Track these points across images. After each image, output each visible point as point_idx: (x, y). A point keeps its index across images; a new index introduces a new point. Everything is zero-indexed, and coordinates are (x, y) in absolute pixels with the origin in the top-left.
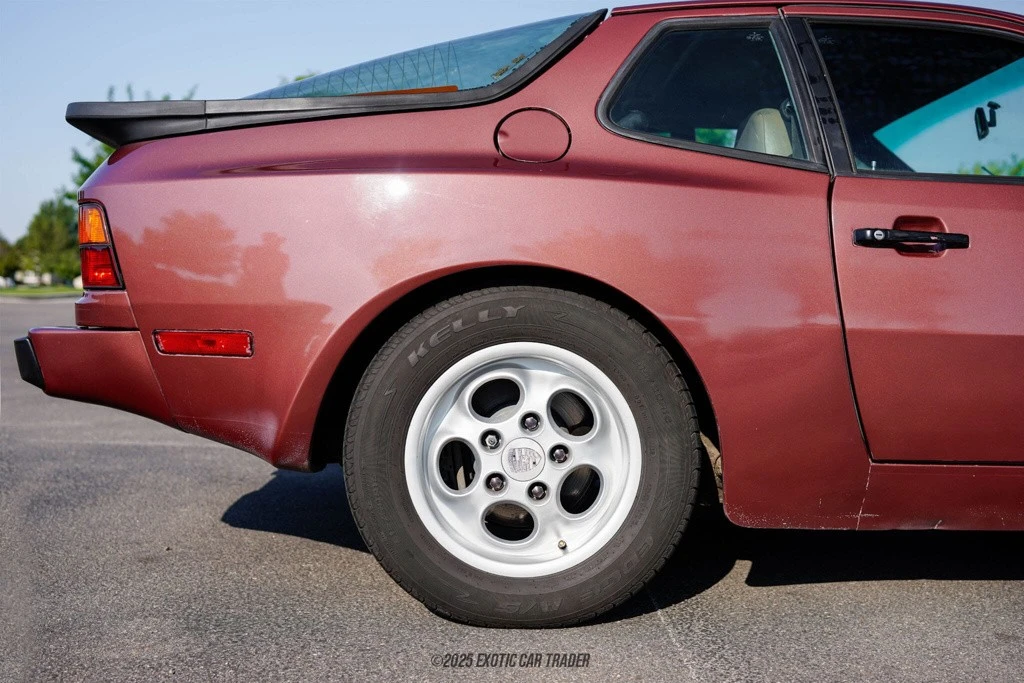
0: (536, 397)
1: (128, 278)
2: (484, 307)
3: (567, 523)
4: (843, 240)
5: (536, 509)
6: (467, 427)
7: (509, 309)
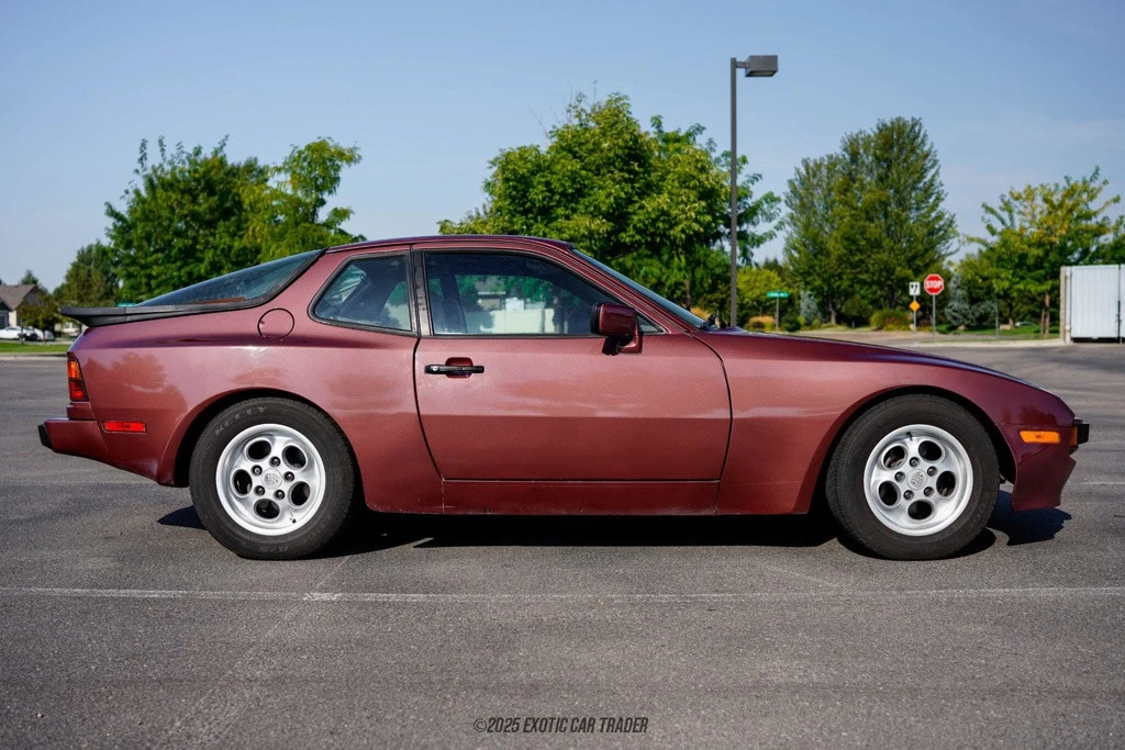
0: (277, 450)
1: (90, 397)
2: (249, 407)
3: (296, 511)
4: (420, 368)
5: (280, 503)
6: (246, 465)
7: (261, 409)
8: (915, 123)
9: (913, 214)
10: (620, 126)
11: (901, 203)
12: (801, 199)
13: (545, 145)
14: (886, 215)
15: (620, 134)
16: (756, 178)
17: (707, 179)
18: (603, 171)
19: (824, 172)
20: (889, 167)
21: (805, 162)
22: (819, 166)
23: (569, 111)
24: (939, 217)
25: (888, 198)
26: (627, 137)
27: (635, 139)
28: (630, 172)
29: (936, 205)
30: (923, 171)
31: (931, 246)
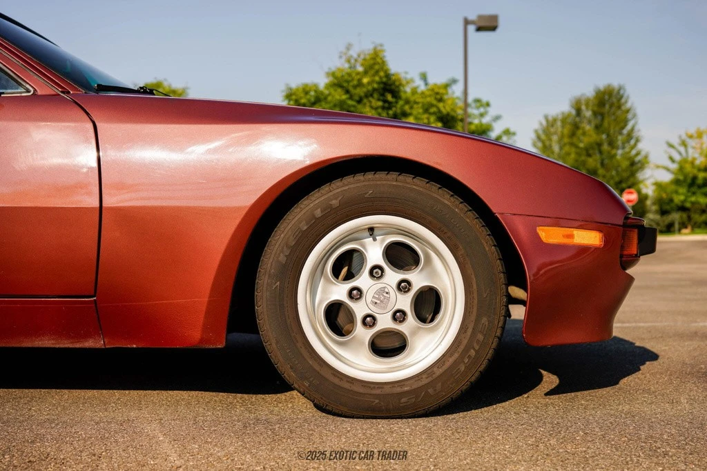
8: (620, 88)
9: (620, 152)
10: (377, 67)
11: (612, 144)
12: (543, 142)
13: (322, 82)
14: (601, 152)
15: (377, 72)
16: (497, 118)
17: (444, 107)
18: (365, 101)
19: (559, 124)
20: (603, 119)
21: (546, 117)
22: (555, 120)
23: (341, 57)
24: (638, 154)
25: (601, 140)
26: (382, 74)
27: (388, 76)
28: (385, 101)
29: (635, 145)
30: (626, 122)
31: (633, 174)
